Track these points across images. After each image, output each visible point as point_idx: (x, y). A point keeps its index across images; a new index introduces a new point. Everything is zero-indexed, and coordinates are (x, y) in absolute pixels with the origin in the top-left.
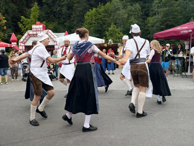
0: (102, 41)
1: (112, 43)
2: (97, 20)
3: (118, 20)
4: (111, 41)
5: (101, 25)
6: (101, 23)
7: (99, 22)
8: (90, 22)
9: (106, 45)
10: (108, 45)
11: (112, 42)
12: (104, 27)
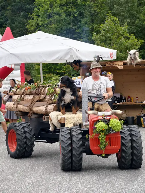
0: (111, 54)
1: (139, 60)
2: (64, 5)
3: (118, 7)
4: (134, 54)
5: (74, 17)
6: (75, 13)
7: (70, 10)
8: (48, 9)
9: (120, 65)
10: (125, 64)
11: (138, 58)
12: (83, 22)
